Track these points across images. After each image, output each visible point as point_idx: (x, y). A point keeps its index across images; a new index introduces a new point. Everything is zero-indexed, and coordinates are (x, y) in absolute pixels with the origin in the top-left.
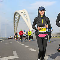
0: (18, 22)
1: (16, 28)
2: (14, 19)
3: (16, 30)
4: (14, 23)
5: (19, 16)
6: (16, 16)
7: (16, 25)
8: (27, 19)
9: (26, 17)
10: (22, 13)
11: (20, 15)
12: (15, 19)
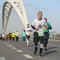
0: (9, 16)
2: (3, 12)
3: (6, 27)
4: (3, 17)
5: (10, 7)
6: (6, 8)
7: (5, 20)
8: (21, 12)
10: (15, 3)
11: (12, 6)
12: (5, 12)
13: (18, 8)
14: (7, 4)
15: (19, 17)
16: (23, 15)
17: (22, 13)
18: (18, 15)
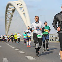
0: (12, 17)
1: (8, 26)
2: (6, 13)
6: (9, 9)
8: (24, 13)
9: (24, 10)
10: (18, 4)
11: (14, 8)
12: (8, 13)
13: (21, 10)
14: (10, 6)
15: (22, 18)
16: (25, 17)
17: (25, 15)
18: (21, 17)
